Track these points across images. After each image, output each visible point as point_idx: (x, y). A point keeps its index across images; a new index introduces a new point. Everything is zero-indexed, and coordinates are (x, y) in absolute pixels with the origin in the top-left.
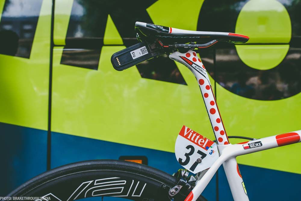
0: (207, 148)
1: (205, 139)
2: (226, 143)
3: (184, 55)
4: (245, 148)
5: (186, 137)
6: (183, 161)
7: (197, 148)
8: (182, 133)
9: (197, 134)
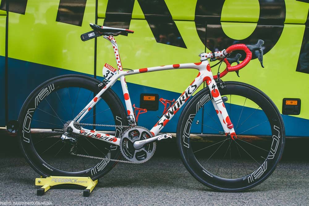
0: (114, 72)
1: (114, 69)
2: (121, 70)
3: (108, 37)
4: (127, 72)
5: (107, 67)
6: (105, 76)
7: (111, 72)
8: (105, 66)
9: (111, 67)
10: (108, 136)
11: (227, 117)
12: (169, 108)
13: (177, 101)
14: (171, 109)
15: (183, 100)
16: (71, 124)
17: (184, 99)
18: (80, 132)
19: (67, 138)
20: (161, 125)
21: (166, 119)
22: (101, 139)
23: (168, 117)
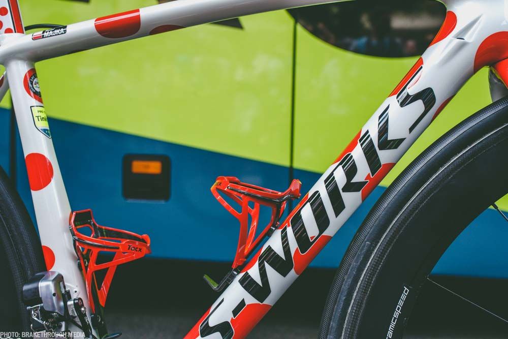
12: (269, 234)
13: (311, 193)
14: (275, 243)
15: (350, 187)
17: (356, 179)
21: (250, 300)
23: (259, 290)
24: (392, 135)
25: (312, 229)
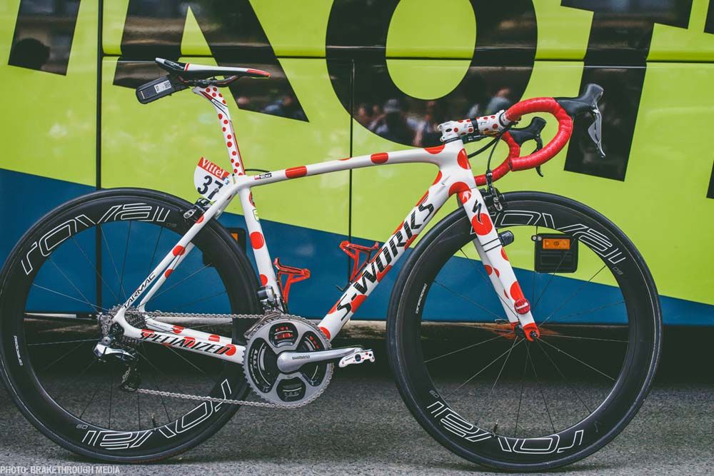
0: (223, 179)
1: (222, 171)
2: (240, 174)
3: (204, 90)
4: (256, 179)
5: (204, 168)
6: (202, 190)
7: (214, 178)
8: (200, 164)
9: (215, 166)
10: (212, 343)
11: (515, 284)
12: (365, 266)
13: (383, 247)
16: (120, 317)
18: (142, 334)
19: (109, 351)
20: (345, 310)
21: (359, 293)
22: (197, 349)
23: (363, 289)
24: (417, 223)
25: (384, 262)
